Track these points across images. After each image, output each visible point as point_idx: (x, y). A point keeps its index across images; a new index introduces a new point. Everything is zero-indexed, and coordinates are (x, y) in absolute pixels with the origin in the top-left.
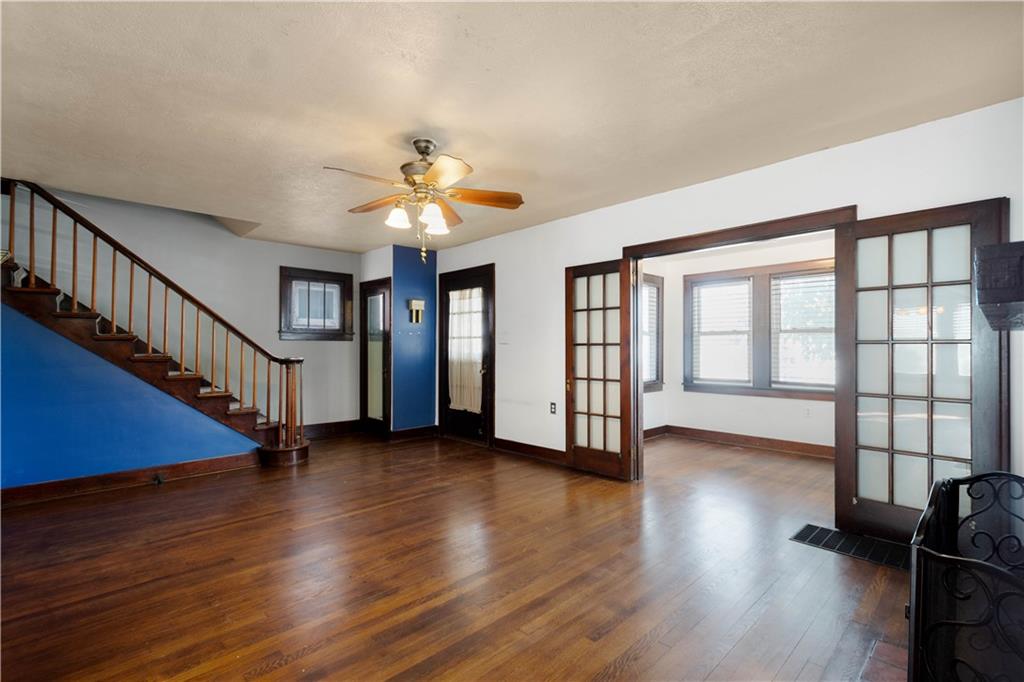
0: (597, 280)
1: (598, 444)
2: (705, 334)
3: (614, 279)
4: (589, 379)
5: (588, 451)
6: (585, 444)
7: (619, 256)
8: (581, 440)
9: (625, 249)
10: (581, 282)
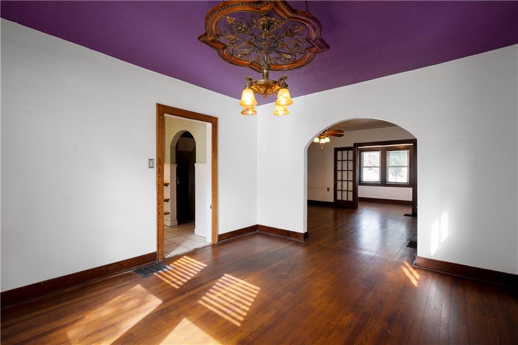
0: (345, 152)
1: (345, 199)
2: (365, 167)
3: (351, 152)
4: (342, 181)
5: (342, 201)
6: (340, 199)
7: (353, 146)
8: (339, 198)
9: (354, 144)
10: (339, 153)
